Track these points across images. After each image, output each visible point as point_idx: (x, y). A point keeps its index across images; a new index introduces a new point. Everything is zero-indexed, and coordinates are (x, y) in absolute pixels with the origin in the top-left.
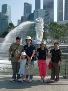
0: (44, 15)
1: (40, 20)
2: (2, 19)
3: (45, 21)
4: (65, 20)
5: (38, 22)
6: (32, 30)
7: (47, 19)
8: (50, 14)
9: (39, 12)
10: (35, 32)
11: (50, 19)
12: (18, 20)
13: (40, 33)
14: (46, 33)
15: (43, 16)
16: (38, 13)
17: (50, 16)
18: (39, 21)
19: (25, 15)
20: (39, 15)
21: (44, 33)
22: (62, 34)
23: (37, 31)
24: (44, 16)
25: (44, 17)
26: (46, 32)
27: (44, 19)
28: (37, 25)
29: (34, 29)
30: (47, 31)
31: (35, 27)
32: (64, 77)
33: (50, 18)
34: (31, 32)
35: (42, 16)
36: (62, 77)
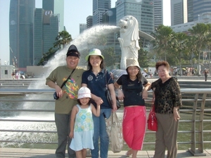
0: (141, 11)
1: (131, 21)
2: (44, 24)
3: (142, 25)
4: (189, 21)
5: (125, 27)
6: (114, 46)
7: (146, 21)
8: (153, 9)
9: (128, 5)
10: (120, 51)
11: (153, 21)
12: (81, 25)
13: (131, 53)
14: (146, 52)
15: (138, 13)
16: (125, 7)
17: (153, 12)
18: (129, 23)
19: (97, 12)
20: (128, 12)
21: (140, 52)
22: (182, 54)
23: (125, 47)
24: (141, 14)
25: (140, 17)
26: (144, 49)
27: (140, 20)
28: (124, 32)
29: (116, 44)
30: (148, 48)
31: (119, 38)
32: (189, 151)
33: (153, 18)
34: (110, 50)
35: (135, 13)
36: (185, 151)
